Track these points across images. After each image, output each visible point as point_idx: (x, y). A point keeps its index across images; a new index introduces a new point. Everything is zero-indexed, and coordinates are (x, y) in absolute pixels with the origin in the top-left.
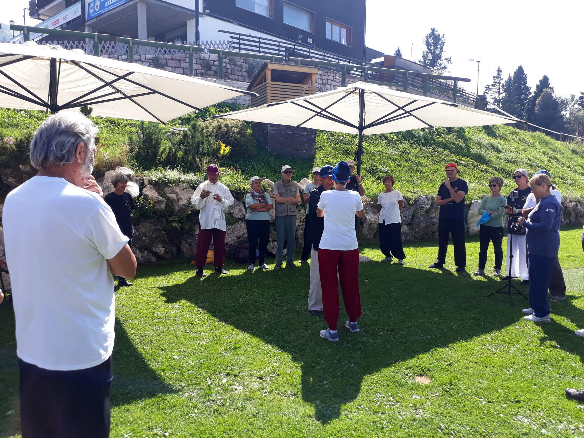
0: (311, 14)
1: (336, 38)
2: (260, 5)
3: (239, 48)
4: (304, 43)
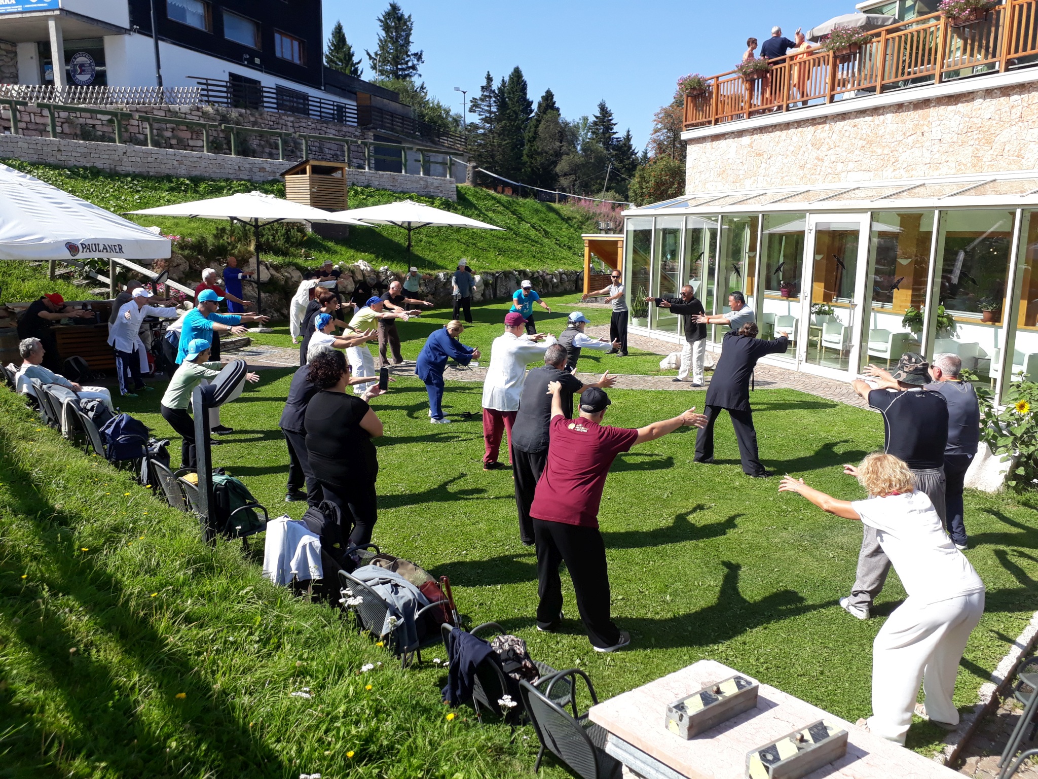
0: (257, 24)
1: (287, 56)
2: (194, 14)
3: (208, 96)
4: (251, 65)
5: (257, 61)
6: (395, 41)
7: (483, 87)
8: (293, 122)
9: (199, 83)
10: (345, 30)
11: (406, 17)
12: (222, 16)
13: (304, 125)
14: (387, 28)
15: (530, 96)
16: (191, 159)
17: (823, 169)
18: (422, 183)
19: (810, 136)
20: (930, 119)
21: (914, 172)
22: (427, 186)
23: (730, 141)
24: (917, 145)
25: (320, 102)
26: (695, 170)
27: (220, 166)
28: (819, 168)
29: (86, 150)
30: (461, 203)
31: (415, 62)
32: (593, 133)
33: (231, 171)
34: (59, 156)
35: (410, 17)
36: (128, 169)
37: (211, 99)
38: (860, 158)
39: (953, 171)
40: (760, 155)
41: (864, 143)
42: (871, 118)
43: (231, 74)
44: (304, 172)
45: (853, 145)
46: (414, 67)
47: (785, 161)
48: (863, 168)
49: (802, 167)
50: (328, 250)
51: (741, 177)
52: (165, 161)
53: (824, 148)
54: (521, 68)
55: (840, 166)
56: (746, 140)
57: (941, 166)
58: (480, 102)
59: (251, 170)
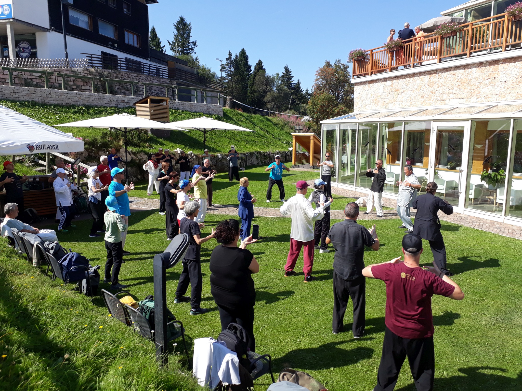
0: (115, 26)
1: (131, 43)
2: (83, 21)
3: (92, 63)
4: (113, 47)
5: (116, 45)
6: (182, 36)
7: (227, 59)
8: (135, 76)
9: (87, 57)
10: (157, 31)
11: (188, 23)
12: (98, 22)
13: (141, 78)
14: (178, 29)
15: (250, 63)
16: (85, 96)
17: (435, 97)
18: (205, 107)
19: (427, 81)
20: (499, 70)
21: (490, 99)
22: (208, 109)
23: (380, 84)
24: (492, 84)
25: (149, 66)
26: (359, 99)
27: (101, 100)
28: (433, 97)
29: (29, 92)
30: (225, 117)
31: (193, 46)
32: (282, 81)
33: (106, 102)
34: (14, 96)
35: (190, 24)
36: (51, 102)
37: (94, 65)
38: (457, 92)
39: (514, 98)
40: (397, 90)
41: (459, 84)
42: (463, 70)
43: (102, 52)
44: (146, 102)
45: (453, 85)
46: (192, 49)
47: (413, 93)
48: (459, 97)
49: (422, 97)
50: (160, 144)
51: (387, 102)
52: (71, 97)
53: (436, 86)
54: (245, 49)
55: (445, 96)
56: (389, 83)
57: (506, 95)
58: (225, 66)
59: (117, 101)
